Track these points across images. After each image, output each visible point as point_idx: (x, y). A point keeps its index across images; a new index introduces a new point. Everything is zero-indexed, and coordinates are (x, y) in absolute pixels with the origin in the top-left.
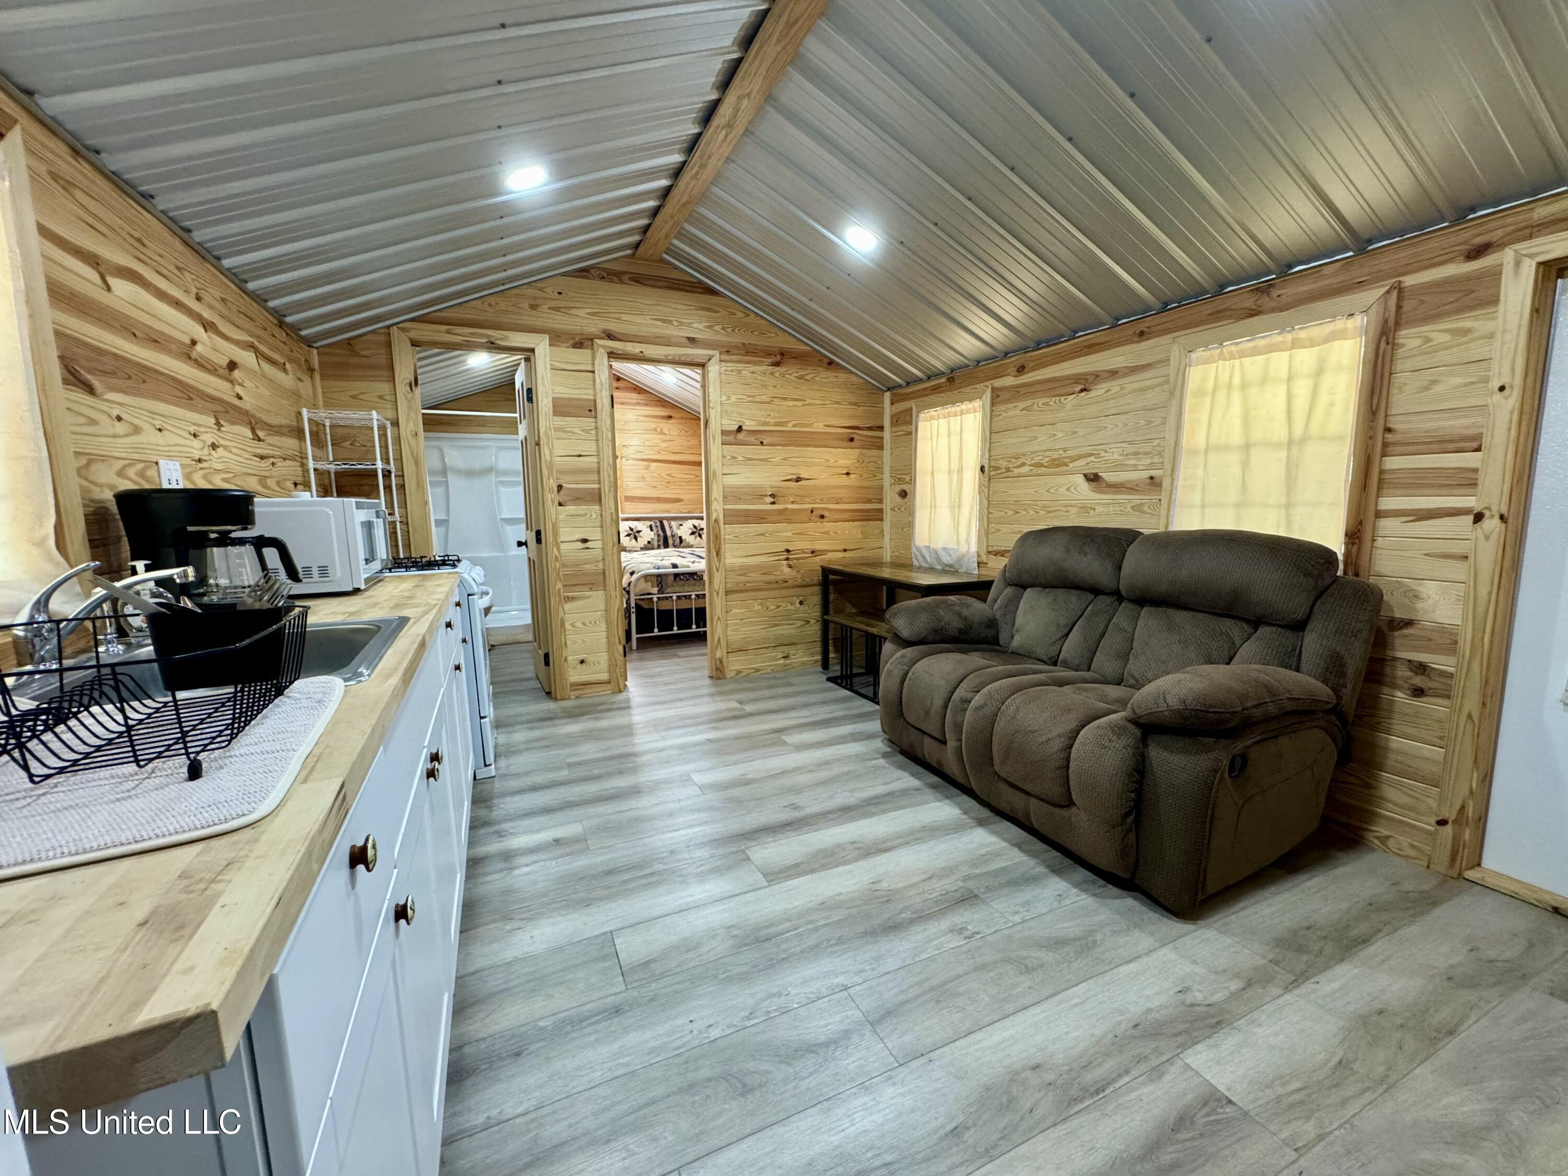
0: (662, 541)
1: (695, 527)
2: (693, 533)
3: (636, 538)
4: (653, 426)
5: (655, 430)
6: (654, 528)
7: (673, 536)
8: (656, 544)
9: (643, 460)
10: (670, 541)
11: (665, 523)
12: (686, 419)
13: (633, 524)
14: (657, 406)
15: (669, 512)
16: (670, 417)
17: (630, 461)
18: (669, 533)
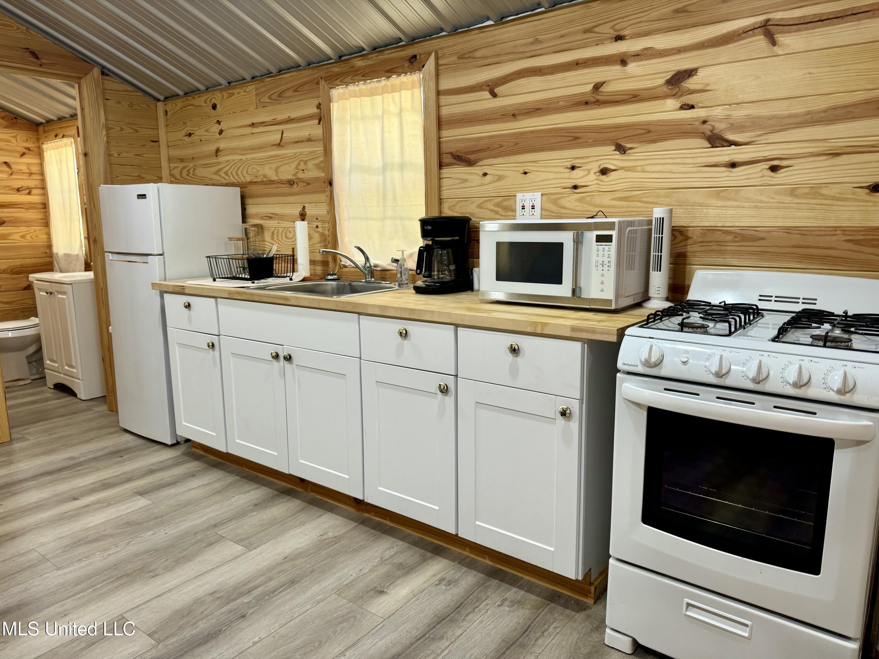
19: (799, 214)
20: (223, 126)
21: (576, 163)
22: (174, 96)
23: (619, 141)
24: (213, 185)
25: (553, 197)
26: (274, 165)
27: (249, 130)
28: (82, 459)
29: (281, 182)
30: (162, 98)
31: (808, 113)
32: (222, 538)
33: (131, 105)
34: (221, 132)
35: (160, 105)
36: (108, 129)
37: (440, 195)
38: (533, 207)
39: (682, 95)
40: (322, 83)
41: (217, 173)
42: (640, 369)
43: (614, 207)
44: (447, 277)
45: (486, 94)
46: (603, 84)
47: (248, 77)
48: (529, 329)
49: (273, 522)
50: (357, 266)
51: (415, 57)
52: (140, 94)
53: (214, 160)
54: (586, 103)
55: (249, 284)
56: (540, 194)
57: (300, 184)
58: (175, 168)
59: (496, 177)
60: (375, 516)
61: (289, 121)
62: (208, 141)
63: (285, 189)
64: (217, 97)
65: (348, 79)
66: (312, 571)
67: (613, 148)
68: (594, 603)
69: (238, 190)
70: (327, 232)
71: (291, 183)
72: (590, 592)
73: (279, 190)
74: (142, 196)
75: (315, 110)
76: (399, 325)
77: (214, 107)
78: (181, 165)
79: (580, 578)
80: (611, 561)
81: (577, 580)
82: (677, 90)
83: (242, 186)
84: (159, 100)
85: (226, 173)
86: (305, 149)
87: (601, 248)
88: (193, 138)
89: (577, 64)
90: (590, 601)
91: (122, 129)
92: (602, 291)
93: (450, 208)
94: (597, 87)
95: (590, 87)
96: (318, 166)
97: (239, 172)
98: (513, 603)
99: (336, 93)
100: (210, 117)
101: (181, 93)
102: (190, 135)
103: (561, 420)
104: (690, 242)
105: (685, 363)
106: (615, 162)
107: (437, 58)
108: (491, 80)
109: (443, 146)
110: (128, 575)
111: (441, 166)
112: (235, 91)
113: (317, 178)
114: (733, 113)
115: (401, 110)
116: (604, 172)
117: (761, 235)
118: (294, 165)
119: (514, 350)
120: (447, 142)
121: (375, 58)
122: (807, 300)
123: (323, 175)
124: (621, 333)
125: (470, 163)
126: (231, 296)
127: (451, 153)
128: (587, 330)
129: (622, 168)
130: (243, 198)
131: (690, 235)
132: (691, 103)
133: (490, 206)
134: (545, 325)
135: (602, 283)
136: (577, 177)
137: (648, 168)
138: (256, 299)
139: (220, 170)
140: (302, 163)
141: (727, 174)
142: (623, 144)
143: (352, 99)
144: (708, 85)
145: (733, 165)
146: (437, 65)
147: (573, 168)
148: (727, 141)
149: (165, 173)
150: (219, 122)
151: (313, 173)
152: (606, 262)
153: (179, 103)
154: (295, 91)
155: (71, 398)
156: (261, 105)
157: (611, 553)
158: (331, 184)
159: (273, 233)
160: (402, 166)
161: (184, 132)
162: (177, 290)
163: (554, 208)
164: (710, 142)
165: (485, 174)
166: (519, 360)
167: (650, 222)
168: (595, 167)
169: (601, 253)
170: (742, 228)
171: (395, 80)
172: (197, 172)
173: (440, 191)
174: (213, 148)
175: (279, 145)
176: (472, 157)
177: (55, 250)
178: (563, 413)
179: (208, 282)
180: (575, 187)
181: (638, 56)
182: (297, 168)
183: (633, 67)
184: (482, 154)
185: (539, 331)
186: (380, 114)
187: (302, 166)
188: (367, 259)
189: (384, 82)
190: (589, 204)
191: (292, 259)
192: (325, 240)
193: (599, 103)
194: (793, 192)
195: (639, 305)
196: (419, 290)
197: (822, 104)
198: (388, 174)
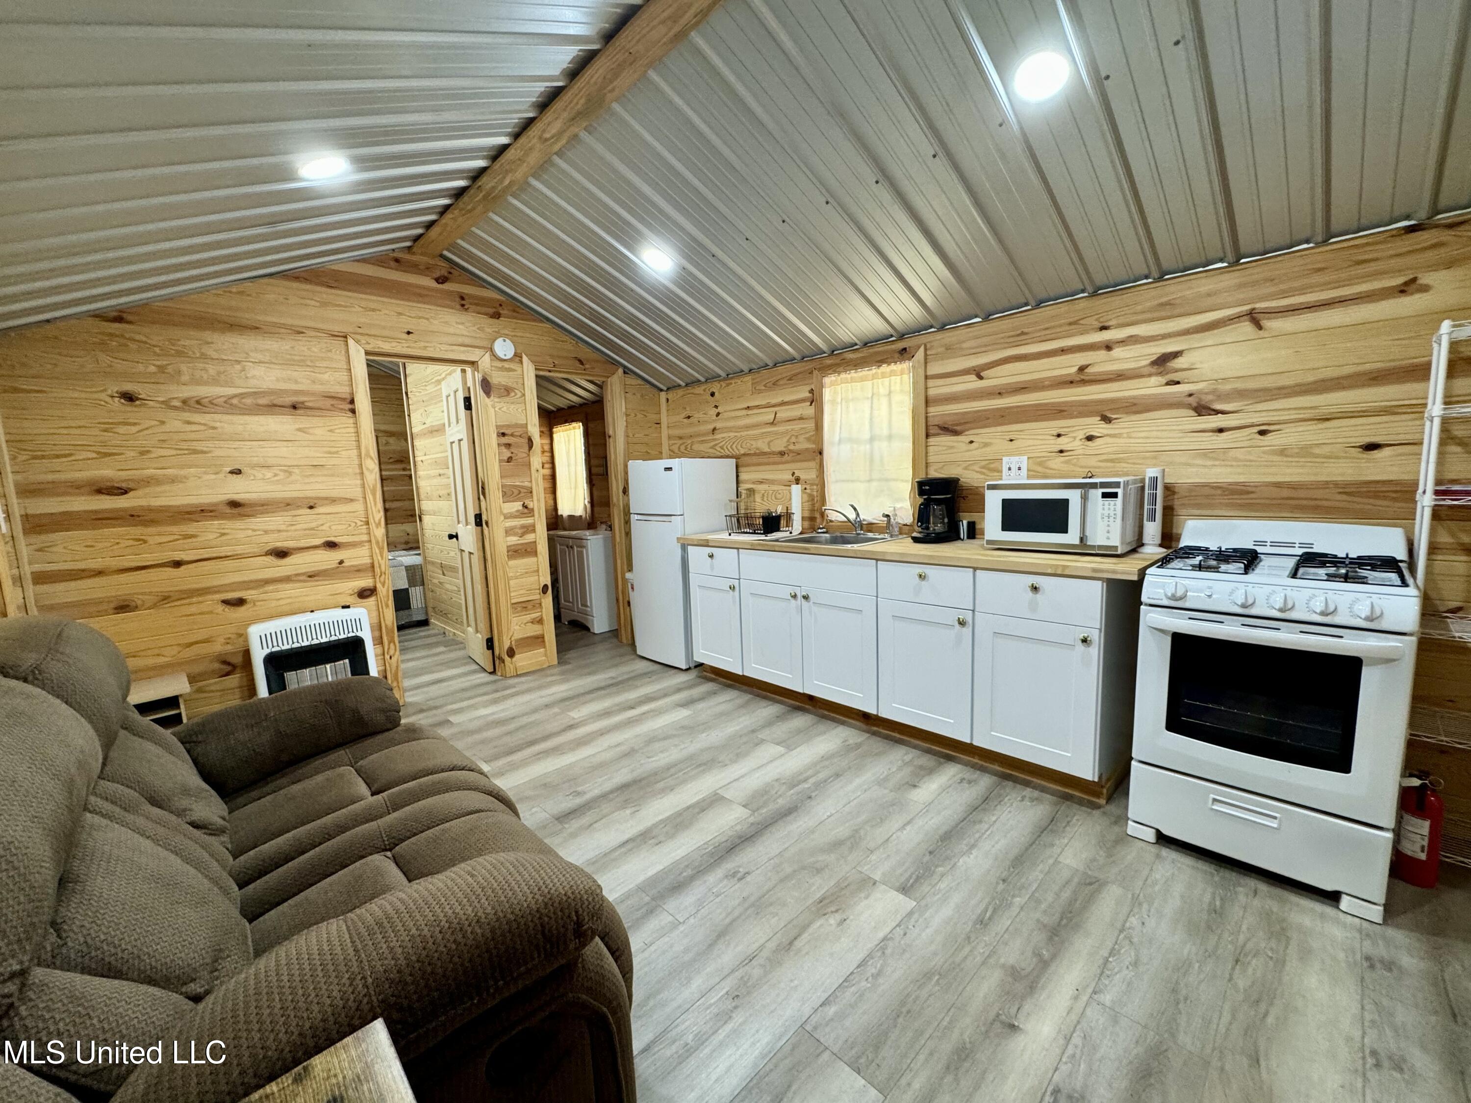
19: (1288, 471)
20: (720, 409)
21: (1061, 431)
22: (675, 387)
23: (1105, 413)
24: (709, 457)
25: (1039, 460)
26: (768, 439)
27: (744, 412)
28: (620, 679)
29: (773, 453)
30: (665, 389)
31: (1297, 385)
32: (762, 741)
33: (642, 396)
34: (718, 414)
35: (663, 395)
36: (627, 415)
37: (926, 460)
38: (1019, 469)
39: (1167, 374)
40: (816, 372)
41: (712, 447)
42: (1165, 602)
43: (1099, 467)
44: (939, 528)
45: (973, 377)
46: (1087, 366)
47: (746, 370)
48: (1049, 571)
49: (799, 731)
50: (849, 520)
51: (905, 349)
52: (648, 386)
53: (711, 437)
54: (1072, 382)
55: (763, 537)
56: (1026, 457)
57: (791, 455)
58: (673, 444)
59: (982, 445)
60: (883, 729)
61: (783, 404)
62: (706, 422)
63: (777, 459)
64: (715, 387)
65: (841, 369)
66: (850, 768)
67: (1099, 418)
68: (1107, 803)
69: (734, 460)
70: (815, 493)
71: (782, 454)
72: (1102, 794)
73: (771, 460)
74: (668, 469)
75: (808, 395)
76: (919, 569)
77: (713, 394)
78: (681, 442)
79: (1096, 780)
80: (1133, 763)
81: (1094, 782)
82: (1162, 369)
83: (737, 457)
84: (661, 390)
85: (722, 448)
86: (797, 426)
87: (1107, 503)
88: (691, 420)
89: (1063, 351)
90: (1102, 801)
91: (636, 415)
92: (1108, 538)
93: (936, 471)
94: (1082, 369)
95: (1075, 369)
96: (808, 439)
97: (734, 446)
98: (1032, 800)
99: (827, 380)
100: (707, 402)
101: (683, 384)
102: (689, 417)
103: (1081, 647)
104: (1176, 497)
105: (1210, 596)
106: (1101, 430)
107: (926, 350)
108: (977, 366)
109: (929, 419)
110: (705, 764)
111: (927, 436)
112: (733, 381)
113: (807, 449)
114: (1219, 386)
115: (890, 392)
116: (1090, 438)
117: (1250, 489)
118: (785, 440)
119: (1036, 588)
120: (933, 416)
121: (865, 352)
122: (1302, 545)
123: (814, 446)
124: (1142, 573)
125: (956, 433)
126: (753, 547)
127: (937, 425)
128: (1107, 571)
129: (1107, 435)
130: (737, 467)
131: (1176, 490)
132: (1177, 380)
133: (976, 468)
134: (1065, 567)
135: (1108, 532)
136: (1063, 443)
137: (1133, 435)
138: (777, 549)
139: (716, 445)
140: (793, 438)
141: (1215, 438)
142: (1109, 415)
143: (843, 385)
144: (1194, 364)
145: (1221, 430)
146: (926, 355)
147: (1059, 436)
148: (1214, 410)
149: (665, 449)
150: (716, 407)
151: (804, 445)
152: (1112, 514)
153: (680, 392)
154: (790, 380)
155: (584, 632)
156: (756, 391)
157: (1133, 755)
158: (821, 453)
159: (763, 495)
160: (890, 437)
161: (683, 415)
162: (702, 543)
163: (1040, 469)
164: (1197, 412)
165: (971, 442)
166: (1038, 596)
167: (1143, 481)
168: (1081, 435)
169: (1106, 507)
170: (1230, 484)
171: (885, 368)
172: (694, 447)
173: (926, 456)
174: (711, 427)
175: (772, 424)
176: (958, 428)
177: (560, 513)
178: (1084, 641)
179: (725, 536)
180: (1061, 451)
181: (1122, 342)
182: (788, 441)
183: (1117, 352)
184: (967, 426)
185: (1059, 572)
186: (870, 396)
187: (793, 440)
188: (858, 515)
189: (874, 370)
190: (1074, 465)
191: (789, 516)
192: (813, 500)
193: (1084, 382)
194: (1282, 452)
195: (1134, 551)
196: (916, 540)
197: (1310, 378)
198: (876, 444)
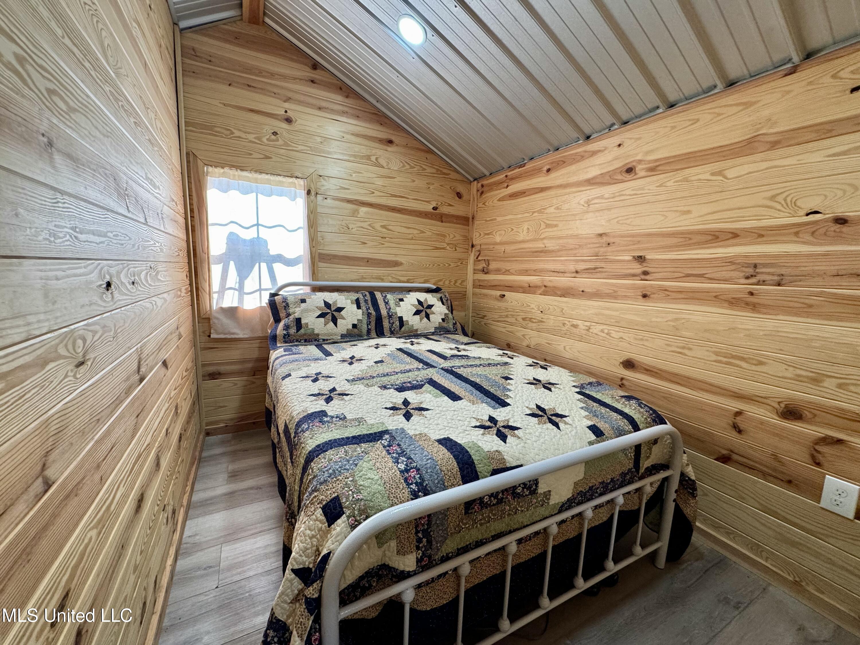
0: (373, 324)
1: (420, 303)
2: (417, 313)
3: (335, 321)
4: (364, 151)
5: (368, 157)
6: (362, 304)
7: (390, 316)
8: (364, 328)
9: (349, 201)
10: (386, 324)
11: (378, 295)
12: (413, 148)
13: (331, 297)
14: (370, 121)
15: (382, 280)
16: (390, 142)
17: (329, 201)
18: (384, 312)
